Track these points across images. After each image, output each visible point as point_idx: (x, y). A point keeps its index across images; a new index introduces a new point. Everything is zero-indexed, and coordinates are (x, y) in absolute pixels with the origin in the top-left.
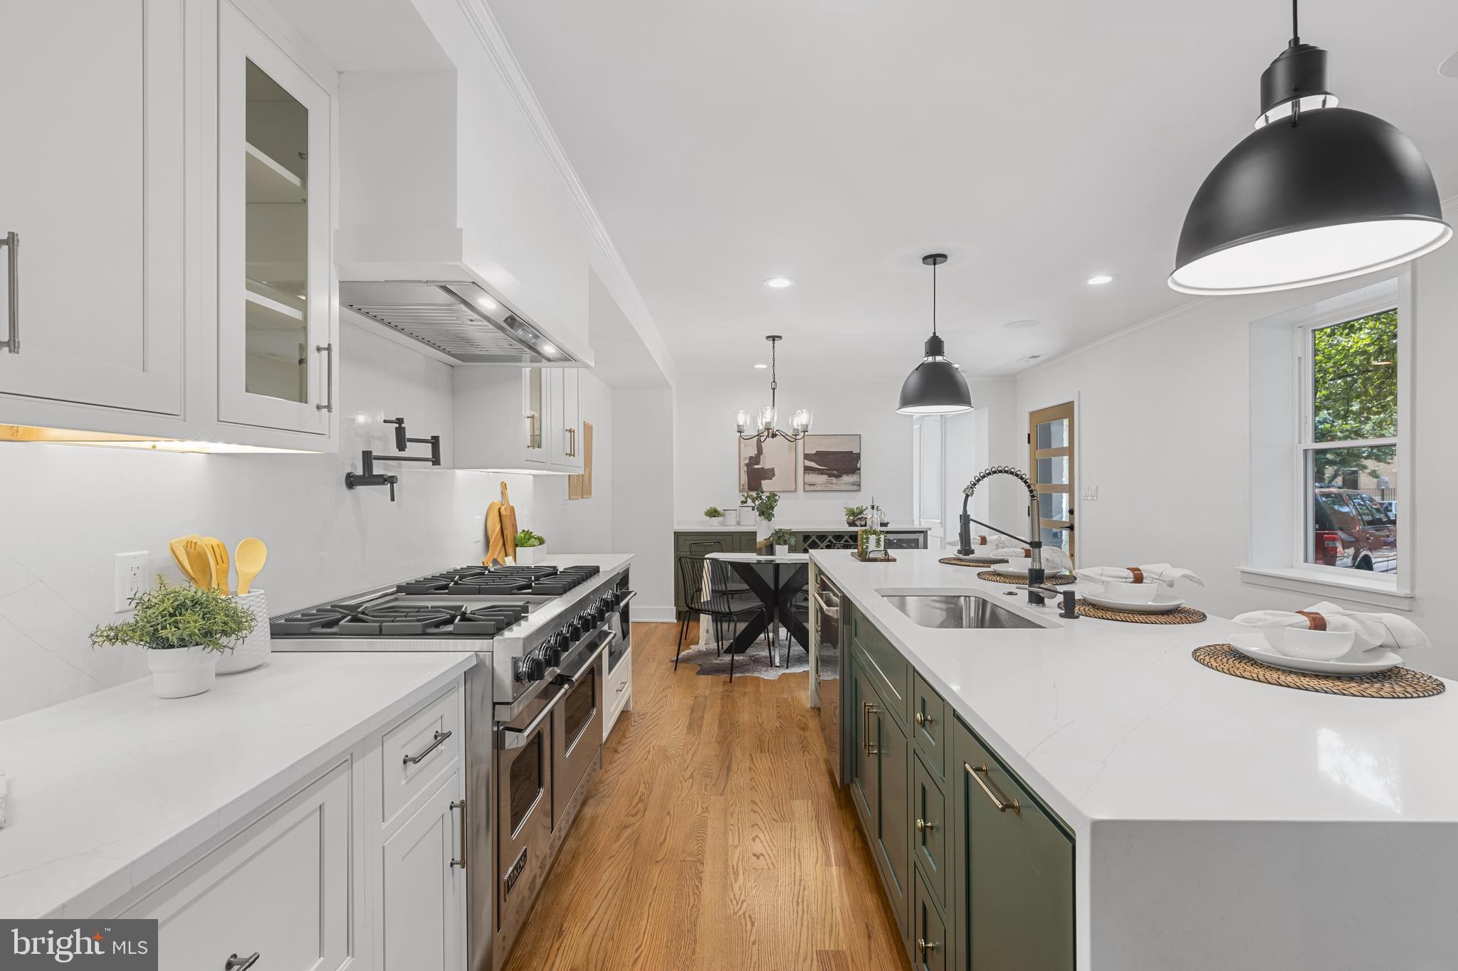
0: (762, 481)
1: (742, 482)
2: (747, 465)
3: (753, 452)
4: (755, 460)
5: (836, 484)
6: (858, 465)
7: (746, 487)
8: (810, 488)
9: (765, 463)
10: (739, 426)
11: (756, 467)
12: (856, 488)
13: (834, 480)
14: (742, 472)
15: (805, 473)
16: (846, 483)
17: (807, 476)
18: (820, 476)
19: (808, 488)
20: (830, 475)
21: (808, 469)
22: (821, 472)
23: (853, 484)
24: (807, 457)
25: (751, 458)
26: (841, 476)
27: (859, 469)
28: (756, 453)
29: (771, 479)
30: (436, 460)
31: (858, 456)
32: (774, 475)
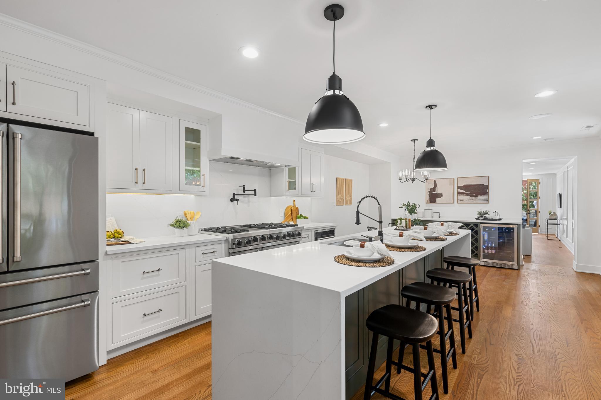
0: (436, 199)
1: (427, 199)
2: (429, 192)
3: (432, 186)
4: (433, 189)
5: (475, 200)
6: (487, 191)
7: (429, 201)
8: (461, 202)
9: (438, 191)
10: (399, 177)
11: (433, 192)
12: (486, 202)
13: (474, 198)
14: (427, 195)
15: (458, 195)
16: (480, 200)
17: (459, 196)
18: (466, 196)
19: (459, 202)
20: (471, 196)
21: (459, 193)
22: (467, 194)
23: (485, 200)
24: (459, 187)
25: (431, 189)
26: (477, 196)
27: (488, 193)
28: (434, 186)
29: (441, 198)
30: (255, 195)
31: (487, 187)
32: (442, 196)
